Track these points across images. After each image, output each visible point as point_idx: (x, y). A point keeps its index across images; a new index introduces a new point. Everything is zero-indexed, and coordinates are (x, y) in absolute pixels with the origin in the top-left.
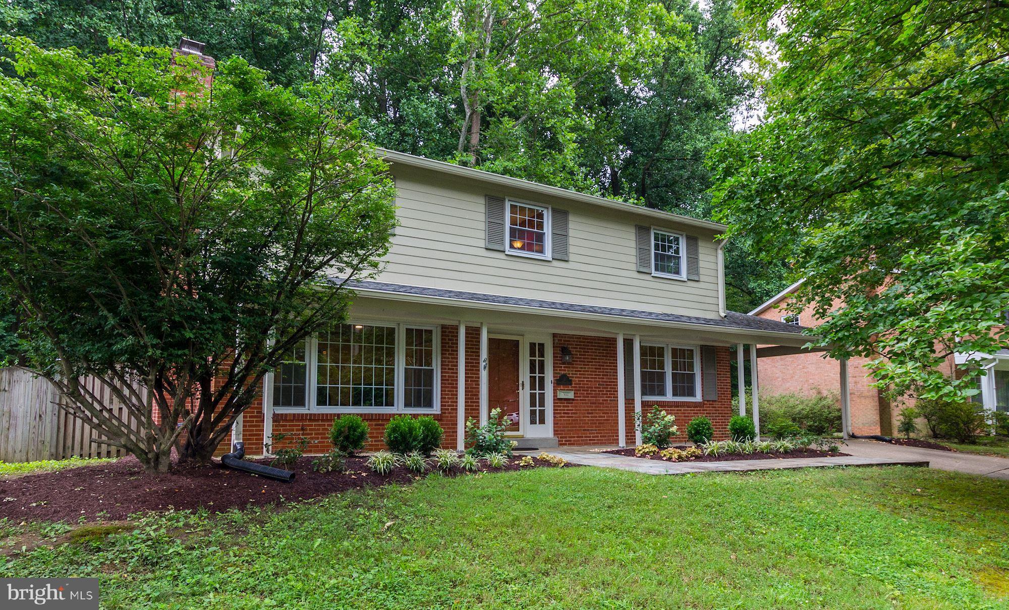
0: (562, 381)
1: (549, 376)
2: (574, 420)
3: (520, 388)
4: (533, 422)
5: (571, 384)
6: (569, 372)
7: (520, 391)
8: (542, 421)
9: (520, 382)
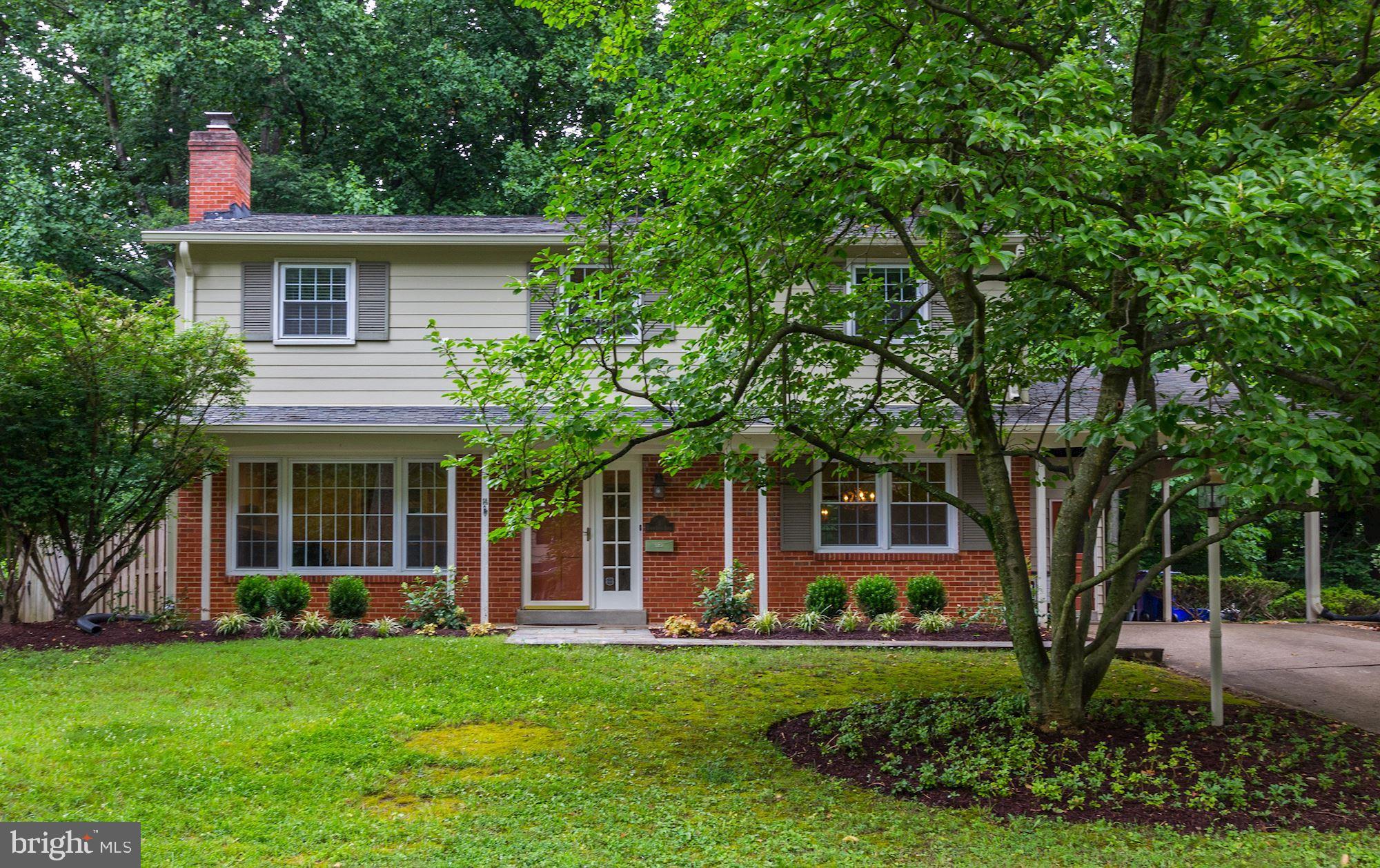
0: (654, 526)
1: (637, 518)
2: (680, 585)
3: (585, 537)
4: (608, 587)
5: (672, 530)
6: (670, 513)
7: (585, 543)
8: (625, 585)
9: (585, 530)
